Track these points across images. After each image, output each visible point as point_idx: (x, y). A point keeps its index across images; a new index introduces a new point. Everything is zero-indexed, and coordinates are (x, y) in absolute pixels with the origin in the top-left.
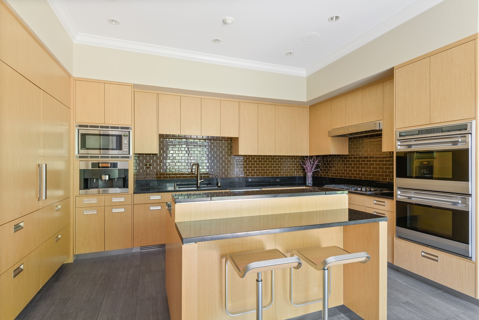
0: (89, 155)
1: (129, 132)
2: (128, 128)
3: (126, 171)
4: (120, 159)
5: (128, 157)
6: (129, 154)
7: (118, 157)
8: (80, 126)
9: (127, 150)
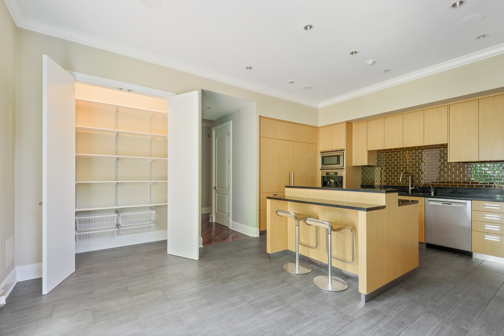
0: (330, 168)
1: (344, 152)
2: (343, 150)
3: (342, 177)
4: (339, 170)
5: (343, 169)
6: (343, 167)
7: (338, 169)
8: (322, 152)
9: (342, 164)
